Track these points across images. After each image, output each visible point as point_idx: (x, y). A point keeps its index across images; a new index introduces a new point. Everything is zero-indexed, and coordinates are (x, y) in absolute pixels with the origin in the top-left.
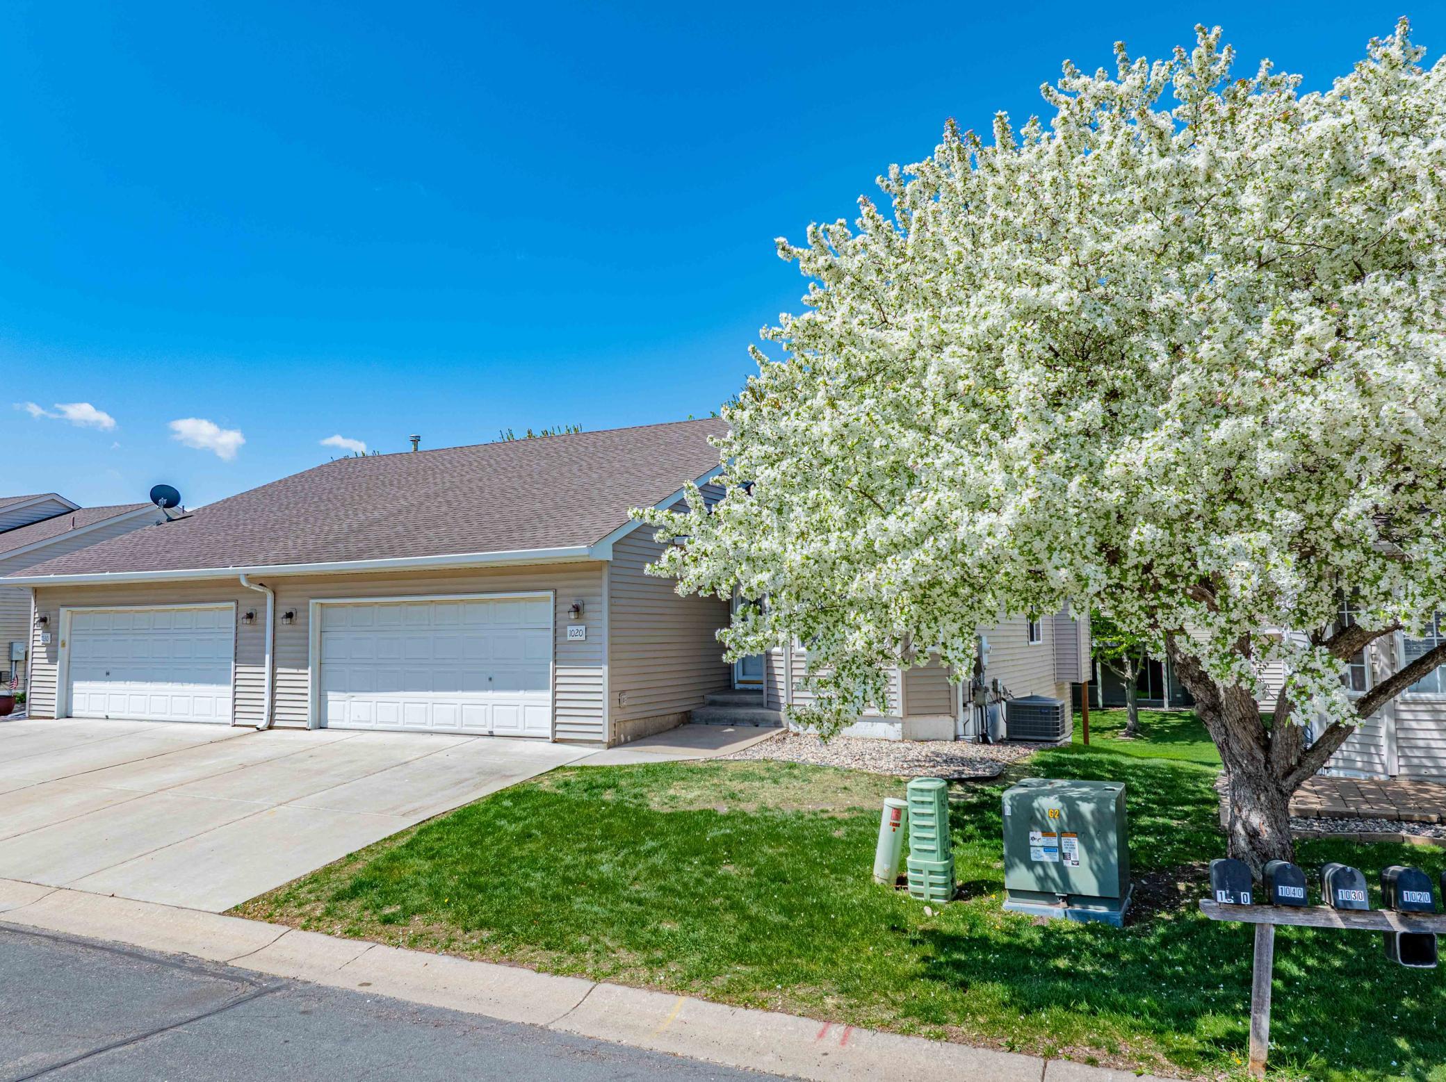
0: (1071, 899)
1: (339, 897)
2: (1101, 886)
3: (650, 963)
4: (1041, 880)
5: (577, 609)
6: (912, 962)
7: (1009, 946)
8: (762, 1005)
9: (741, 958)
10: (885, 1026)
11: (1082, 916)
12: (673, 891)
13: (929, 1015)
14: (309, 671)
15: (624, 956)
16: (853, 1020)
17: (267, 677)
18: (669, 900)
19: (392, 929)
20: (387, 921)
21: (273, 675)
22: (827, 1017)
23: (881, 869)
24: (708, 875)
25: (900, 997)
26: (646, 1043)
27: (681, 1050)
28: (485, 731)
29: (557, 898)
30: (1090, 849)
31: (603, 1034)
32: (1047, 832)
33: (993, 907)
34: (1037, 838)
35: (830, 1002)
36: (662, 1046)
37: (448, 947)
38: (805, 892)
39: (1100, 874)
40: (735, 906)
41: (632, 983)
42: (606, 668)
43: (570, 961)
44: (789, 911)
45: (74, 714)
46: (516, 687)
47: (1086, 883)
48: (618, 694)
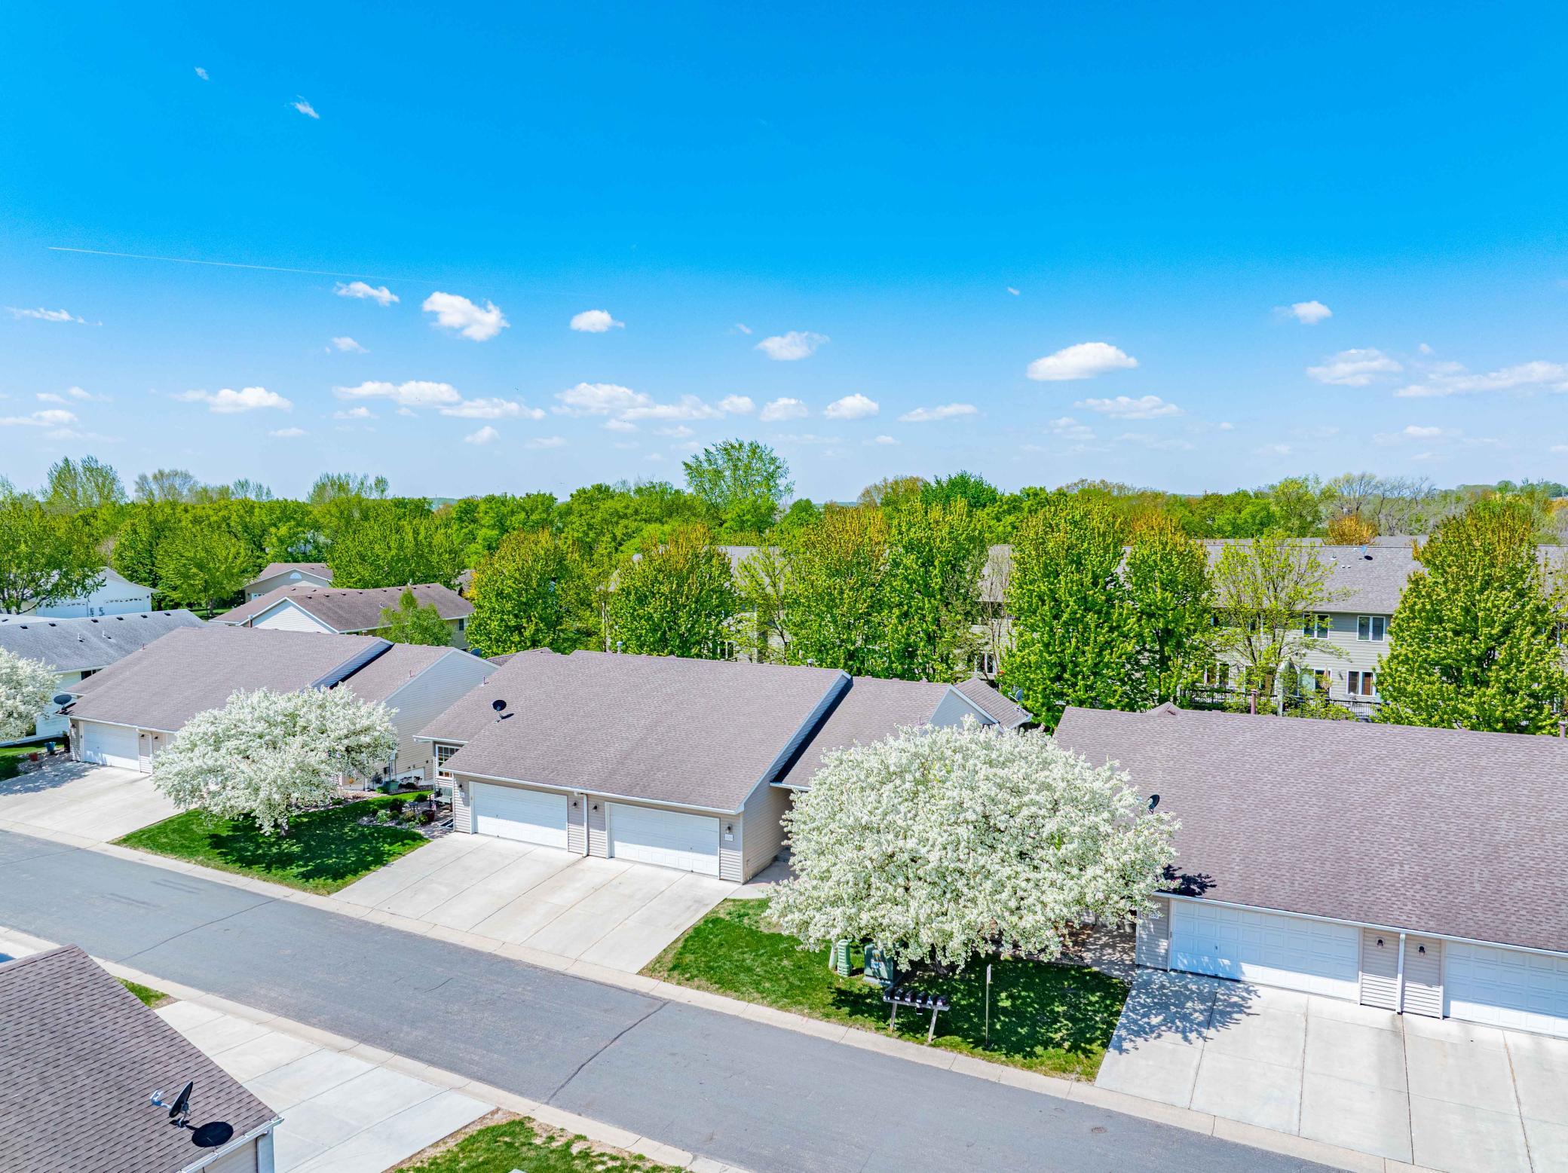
0: (881, 979)
1: (671, 970)
2: (888, 976)
3: (763, 998)
4: (874, 973)
5: (729, 828)
6: (830, 999)
7: (858, 994)
8: (790, 1012)
9: (786, 997)
10: (817, 1018)
11: (883, 984)
12: (768, 972)
13: (827, 1016)
14: (606, 832)
15: (756, 995)
16: (810, 1016)
17: (586, 832)
18: (768, 975)
19: (690, 982)
20: (688, 980)
21: (588, 830)
22: (804, 1015)
23: (831, 964)
24: (779, 965)
25: (822, 1011)
26: (761, 1021)
27: (770, 1023)
28: (690, 869)
29: (735, 974)
30: (886, 965)
31: (753, 1019)
32: (875, 960)
33: (860, 979)
34: (873, 961)
35: (806, 1011)
36: (766, 1022)
37: (707, 989)
38: (807, 972)
39: (888, 972)
40: (786, 978)
41: (758, 1003)
42: (741, 853)
43: (741, 996)
44: (801, 980)
45: (479, 831)
46: (703, 852)
47: (885, 976)
48: (746, 862)
